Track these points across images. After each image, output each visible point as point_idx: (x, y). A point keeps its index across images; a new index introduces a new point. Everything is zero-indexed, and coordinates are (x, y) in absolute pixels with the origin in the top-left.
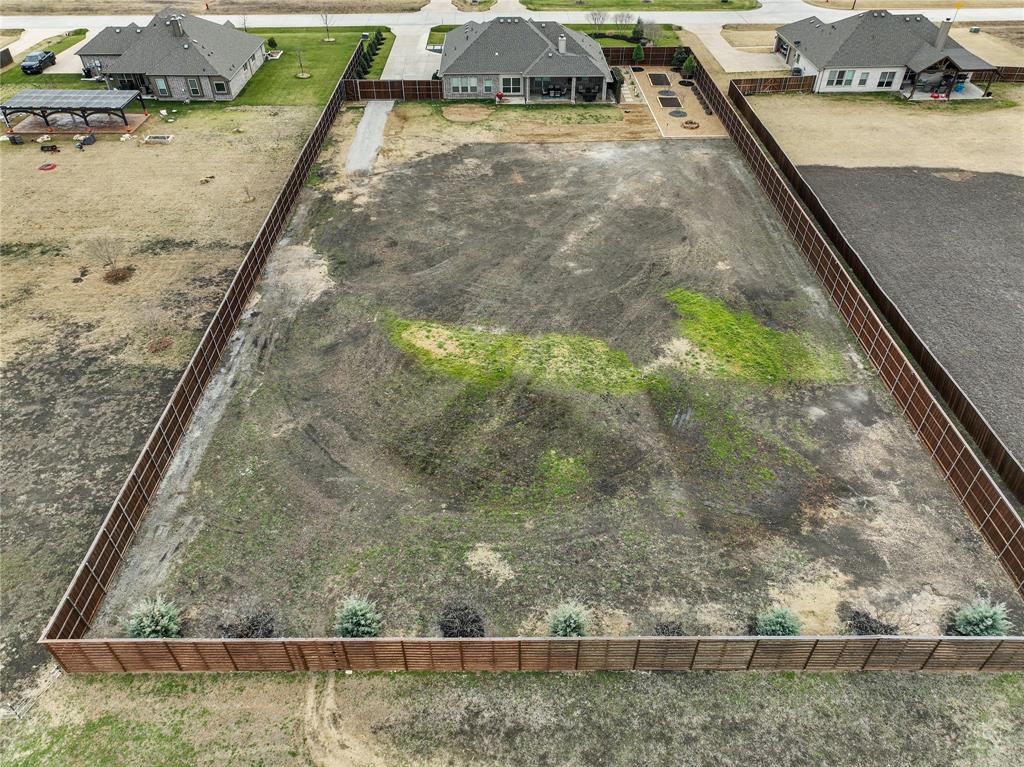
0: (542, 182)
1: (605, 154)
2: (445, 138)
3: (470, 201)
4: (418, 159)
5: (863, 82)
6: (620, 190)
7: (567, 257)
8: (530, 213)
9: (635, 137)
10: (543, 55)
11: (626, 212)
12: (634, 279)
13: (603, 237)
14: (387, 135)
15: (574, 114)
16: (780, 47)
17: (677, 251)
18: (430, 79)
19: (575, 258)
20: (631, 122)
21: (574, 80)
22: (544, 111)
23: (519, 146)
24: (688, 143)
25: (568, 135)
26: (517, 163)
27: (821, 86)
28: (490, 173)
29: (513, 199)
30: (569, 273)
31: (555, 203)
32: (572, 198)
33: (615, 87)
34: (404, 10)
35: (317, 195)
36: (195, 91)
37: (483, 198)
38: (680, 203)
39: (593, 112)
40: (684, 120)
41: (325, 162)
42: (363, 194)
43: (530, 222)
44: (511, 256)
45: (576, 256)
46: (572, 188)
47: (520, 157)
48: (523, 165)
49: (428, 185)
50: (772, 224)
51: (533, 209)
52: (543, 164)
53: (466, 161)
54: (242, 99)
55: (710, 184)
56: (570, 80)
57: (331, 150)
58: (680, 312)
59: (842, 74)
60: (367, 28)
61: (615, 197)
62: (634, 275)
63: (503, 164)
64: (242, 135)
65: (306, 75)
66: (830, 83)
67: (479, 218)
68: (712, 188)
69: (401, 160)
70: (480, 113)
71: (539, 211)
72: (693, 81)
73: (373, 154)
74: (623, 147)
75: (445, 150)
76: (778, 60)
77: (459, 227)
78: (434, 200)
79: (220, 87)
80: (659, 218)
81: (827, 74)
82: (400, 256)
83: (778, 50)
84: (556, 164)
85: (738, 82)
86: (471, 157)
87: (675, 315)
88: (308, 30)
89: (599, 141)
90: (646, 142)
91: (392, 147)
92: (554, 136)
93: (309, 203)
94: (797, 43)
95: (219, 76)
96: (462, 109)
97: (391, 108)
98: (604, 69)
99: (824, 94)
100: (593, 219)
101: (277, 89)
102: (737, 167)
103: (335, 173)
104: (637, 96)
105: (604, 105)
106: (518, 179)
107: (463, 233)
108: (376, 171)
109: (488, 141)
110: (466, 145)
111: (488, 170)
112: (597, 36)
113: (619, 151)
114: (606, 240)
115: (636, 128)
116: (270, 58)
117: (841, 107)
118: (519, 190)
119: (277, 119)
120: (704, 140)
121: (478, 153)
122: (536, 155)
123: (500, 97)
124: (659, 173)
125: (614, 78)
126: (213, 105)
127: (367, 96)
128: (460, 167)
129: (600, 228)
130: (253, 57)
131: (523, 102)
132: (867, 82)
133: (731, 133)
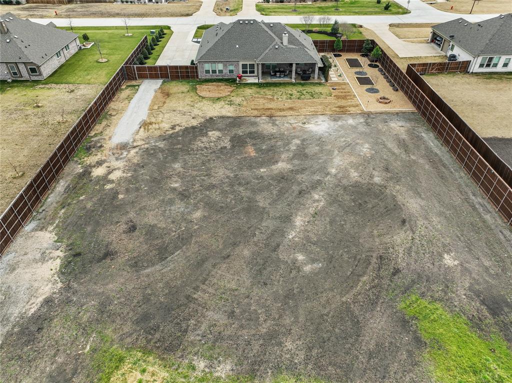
0: (269, 156)
1: (321, 126)
2: (196, 112)
3: (209, 176)
4: (171, 132)
5: (506, 65)
6: (338, 163)
7: (295, 247)
8: (261, 190)
9: (342, 111)
10: (271, 47)
11: (345, 188)
12: (365, 278)
13: (328, 219)
14: (151, 109)
15: (294, 91)
16: (435, 39)
17: (400, 238)
18: (189, 64)
19: (303, 248)
20: (338, 97)
21: (294, 66)
22: (272, 88)
23: (253, 119)
24: (385, 117)
25: (291, 109)
26: (251, 135)
27: (475, 68)
28: (228, 146)
29: (246, 173)
30: (299, 270)
31: (282, 178)
32: (298, 172)
33: (325, 70)
34: (182, 15)
35: (79, 169)
36: (15, 74)
37: (221, 173)
38: (391, 178)
39: (309, 89)
40: (378, 95)
41: (96, 135)
42: (119, 169)
44: (241, 247)
45: (304, 245)
46: (296, 162)
47: (253, 130)
48: (257, 137)
49: (175, 159)
50: (480, 203)
51: (263, 186)
52: (272, 137)
53: (210, 133)
54: (52, 79)
55: (412, 157)
56: (291, 65)
57: (104, 123)
58: (425, 337)
59: (491, 59)
60: (155, 27)
61: (333, 171)
62: (364, 273)
63: (240, 136)
64: (39, 109)
65: (104, 60)
66: (481, 66)
67: (215, 195)
68: (414, 162)
69: (157, 133)
70: (225, 90)
71: (268, 188)
72: (378, 64)
73: (137, 127)
74: (335, 120)
75: (195, 123)
76: (434, 49)
77: (196, 207)
78: (178, 175)
79: (33, 71)
80: (377, 196)
81: (480, 60)
83: (432, 41)
84: (281, 136)
85: (414, 65)
86: (214, 130)
87: (418, 342)
88: (117, 28)
89: (315, 114)
90: (352, 115)
91: (153, 120)
92: (280, 110)
93: (69, 178)
94: (452, 37)
95: (32, 62)
96: (211, 86)
97: (159, 86)
98: (316, 57)
99: (477, 74)
100: (316, 197)
101: (80, 70)
102: (430, 139)
103: (101, 146)
104: (340, 76)
105: (317, 83)
106: (251, 152)
107: (198, 214)
108: (135, 144)
109: (229, 114)
110: (211, 118)
111: (227, 143)
112: (309, 32)
113: (332, 123)
114: (331, 222)
115: (343, 103)
116: (83, 47)
117: (493, 84)
118: (251, 164)
119: (72, 95)
120: (397, 113)
121: (220, 125)
122: (266, 127)
123: (240, 77)
124: (367, 146)
125: (324, 64)
126: (28, 84)
127: (143, 77)
128: (205, 139)
129: (324, 208)
130: (67, 47)
131: (256, 81)
132: (509, 65)
133: (418, 108)
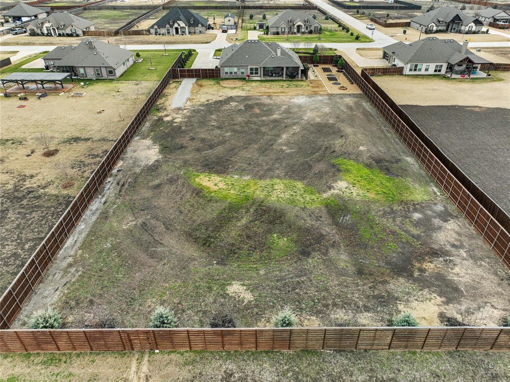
0: (270, 112)
1: (301, 100)
2: (221, 94)
3: (233, 120)
4: (207, 103)
5: (427, 70)
6: (309, 115)
7: (282, 145)
8: (263, 126)
9: (316, 93)
10: (269, 57)
11: (312, 125)
12: (317, 154)
13: (300, 135)
14: (192, 93)
15: (285, 84)
16: (385, 56)
17: (338, 143)
18: (214, 68)
19: (286, 145)
20: (313, 87)
21: (285, 69)
22: (270, 83)
23: (258, 97)
24: (342, 96)
25: (282, 92)
26: (257, 104)
27: (406, 71)
28: (243, 108)
29: (255, 119)
30: (283, 152)
31: (275, 121)
32: (285, 119)
33: (305, 72)
34: (203, 43)
35: (156, 118)
36: (98, 74)
37: (239, 119)
38: (339, 121)
39: (295, 83)
40: (339, 86)
41: (160, 104)
42: (179, 118)
43: (263, 129)
44: (253, 145)
45: (288, 144)
46: (284, 115)
47: (258, 102)
48: (259, 105)
49: (212, 114)
50: (386, 130)
51: (264, 124)
52: (269, 105)
53: (231, 103)
54: (122, 78)
55: (354, 113)
56: (283, 69)
57: (164, 99)
58: (342, 169)
59: (416, 66)
60: (184, 50)
61: (306, 118)
62: (317, 153)
63: (249, 105)
64: (120, 93)
65: (153, 69)
66: (411, 70)
67: (237, 128)
68: (355, 114)
69: (199, 103)
70: (239, 83)
71: (267, 125)
72: (343, 70)
73: (185, 101)
74: (310, 97)
75: (221, 99)
76: (384, 62)
77: (227, 131)
78: (215, 120)
79: (111, 72)
80: (329, 127)
81: (409, 65)
82: (197, 144)
83: (384, 58)
84: (276, 105)
85: (366, 69)
86: (233, 102)
87: (339, 170)
88: (156, 51)
89: (298, 95)
90: (321, 95)
91: (194, 97)
92: (275, 93)
93: (151, 121)
94: (393, 53)
95: (111, 67)
96: (229, 82)
97: (194, 82)
98: (299, 63)
99: (408, 75)
100: (295, 128)
101: (139, 74)
102: (367, 106)
103: (165, 109)
104: (316, 76)
105: (300, 80)
106: (257, 111)
107: (229, 134)
108: (186, 108)
109: (243, 95)
110: (231, 97)
111: (242, 107)
112: (297, 53)
113: (308, 99)
114: (302, 137)
115: (316, 89)
116: (136, 61)
117: (416, 81)
118: (257, 116)
119: (138, 86)
120: (350, 95)
121: (237, 100)
122: (267, 101)
123: (248, 76)
124: (328, 108)
125: (304, 67)
126: (107, 81)
127: (183, 76)
128: (228, 106)
129: (299, 132)
130: (128, 60)
131: (260, 79)
132: (429, 69)
133: (363, 91)
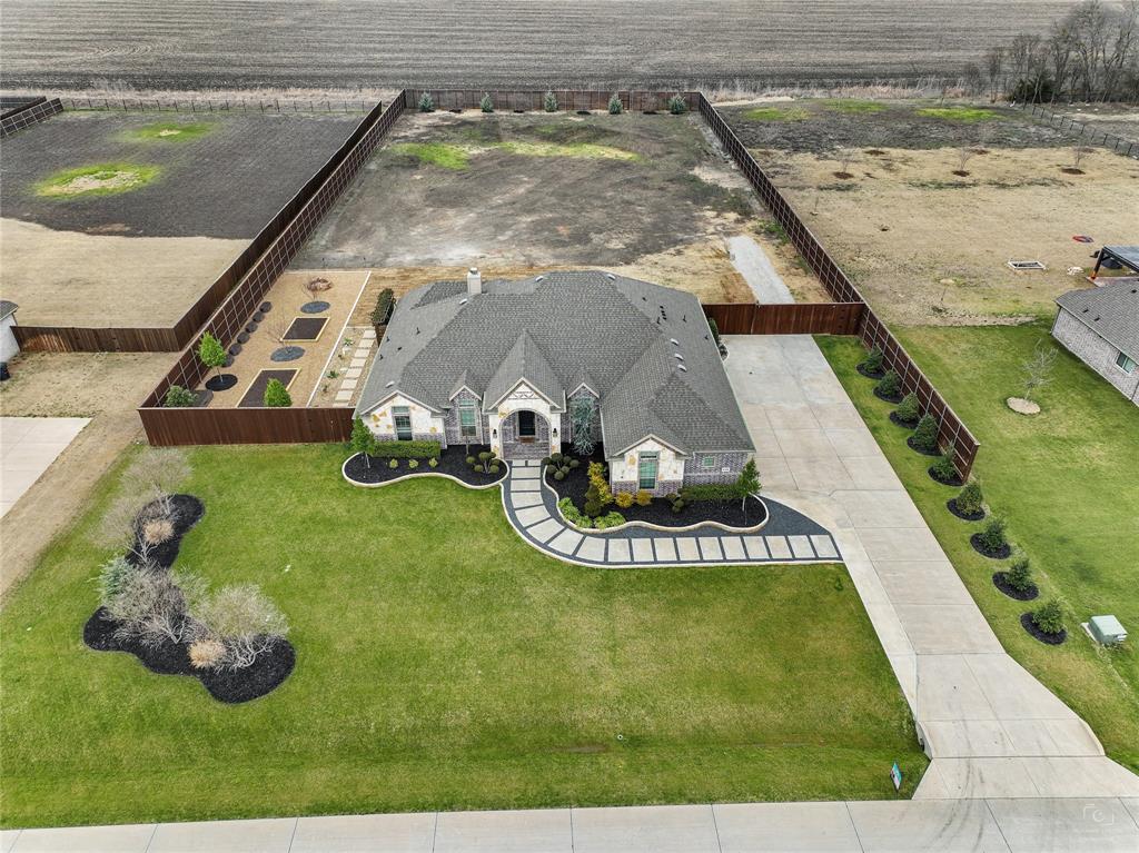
0: (536, 228)
3: (608, 214)
4: (678, 248)
8: (554, 204)
14: (736, 275)
26: (563, 244)
28: (592, 235)
29: (568, 215)
31: (529, 212)
42: (713, 218)
43: (553, 200)
48: (557, 243)
49: (654, 225)
51: (552, 208)
52: (535, 243)
53: (621, 246)
67: (597, 203)
69: (696, 246)
73: (734, 253)
86: (618, 250)
91: (718, 261)
106: (563, 230)
108: (716, 236)
110: (627, 263)
111: (596, 238)
113: (439, 256)
118: (563, 221)
121: (611, 256)
122: (540, 253)
128: (627, 241)
